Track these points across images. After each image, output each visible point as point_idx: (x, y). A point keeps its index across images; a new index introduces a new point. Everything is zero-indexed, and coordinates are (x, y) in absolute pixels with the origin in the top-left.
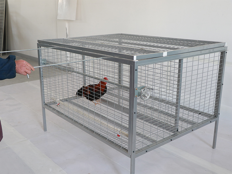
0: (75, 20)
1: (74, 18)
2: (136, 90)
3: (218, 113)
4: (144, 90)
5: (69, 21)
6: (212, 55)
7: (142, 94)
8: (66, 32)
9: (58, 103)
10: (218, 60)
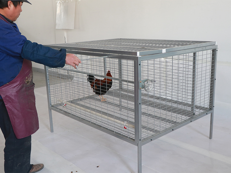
0: (73, 29)
1: (72, 27)
2: (140, 82)
3: (213, 106)
4: (147, 83)
5: (67, 30)
6: (205, 52)
7: (146, 86)
8: (65, 41)
9: (65, 104)
10: (211, 57)
